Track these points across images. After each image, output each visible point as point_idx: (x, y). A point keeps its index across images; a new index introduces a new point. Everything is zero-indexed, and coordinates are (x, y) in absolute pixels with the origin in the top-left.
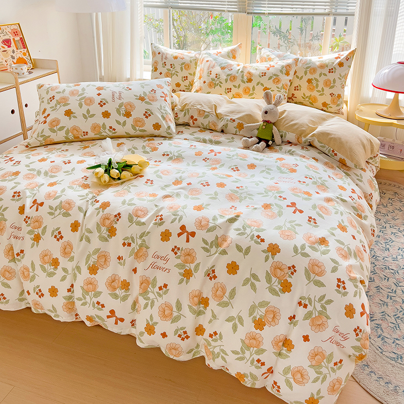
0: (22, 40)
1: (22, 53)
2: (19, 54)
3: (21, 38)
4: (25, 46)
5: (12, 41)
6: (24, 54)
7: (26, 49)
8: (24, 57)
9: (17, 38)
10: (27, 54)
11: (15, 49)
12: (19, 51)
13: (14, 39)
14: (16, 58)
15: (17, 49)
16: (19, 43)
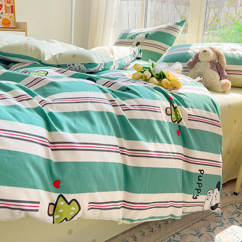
0: (12, 7)
1: (9, 16)
2: (6, 16)
3: (12, 6)
4: (13, 12)
5: (4, 6)
6: (11, 17)
7: (14, 14)
8: (10, 19)
9: (9, 5)
10: (13, 17)
11: (4, 12)
12: (7, 14)
13: (5, 5)
14: (2, 18)
15: (6, 12)
16: (9, 9)
